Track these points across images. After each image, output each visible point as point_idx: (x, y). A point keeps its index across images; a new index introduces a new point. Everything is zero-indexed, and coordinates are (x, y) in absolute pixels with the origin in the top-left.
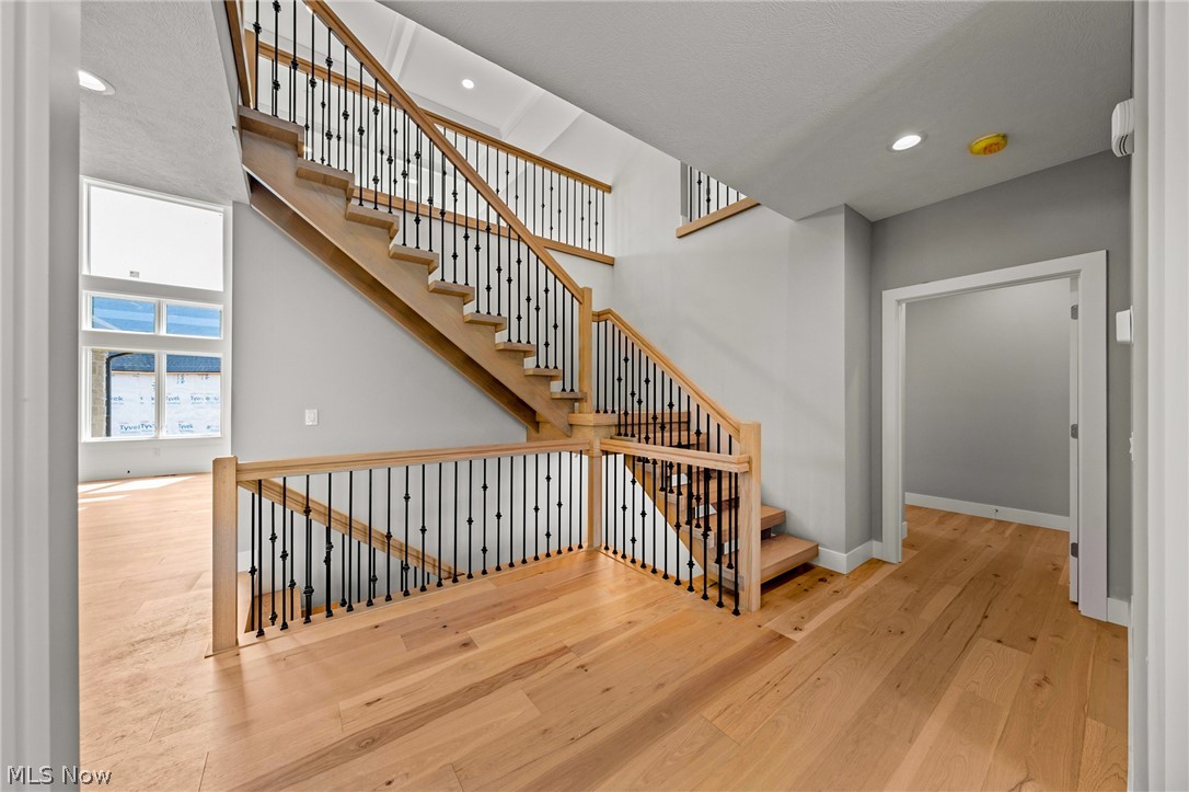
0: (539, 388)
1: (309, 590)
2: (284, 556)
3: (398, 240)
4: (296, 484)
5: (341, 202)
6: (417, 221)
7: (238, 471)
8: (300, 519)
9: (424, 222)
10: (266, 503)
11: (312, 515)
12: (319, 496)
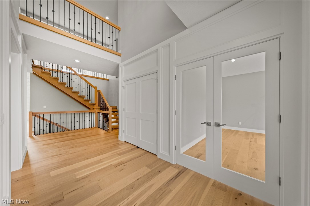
0: (87, 103)
1: (44, 130)
2: (40, 125)
3: (59, 81)
4: (42, 116)
5: (49, 75)
6: (55, 72)
7: (33, 113)
8: (42, 121)
9: (56, 73)
10: (37, 118)
11: (44, 120)
12: (45, 117)
